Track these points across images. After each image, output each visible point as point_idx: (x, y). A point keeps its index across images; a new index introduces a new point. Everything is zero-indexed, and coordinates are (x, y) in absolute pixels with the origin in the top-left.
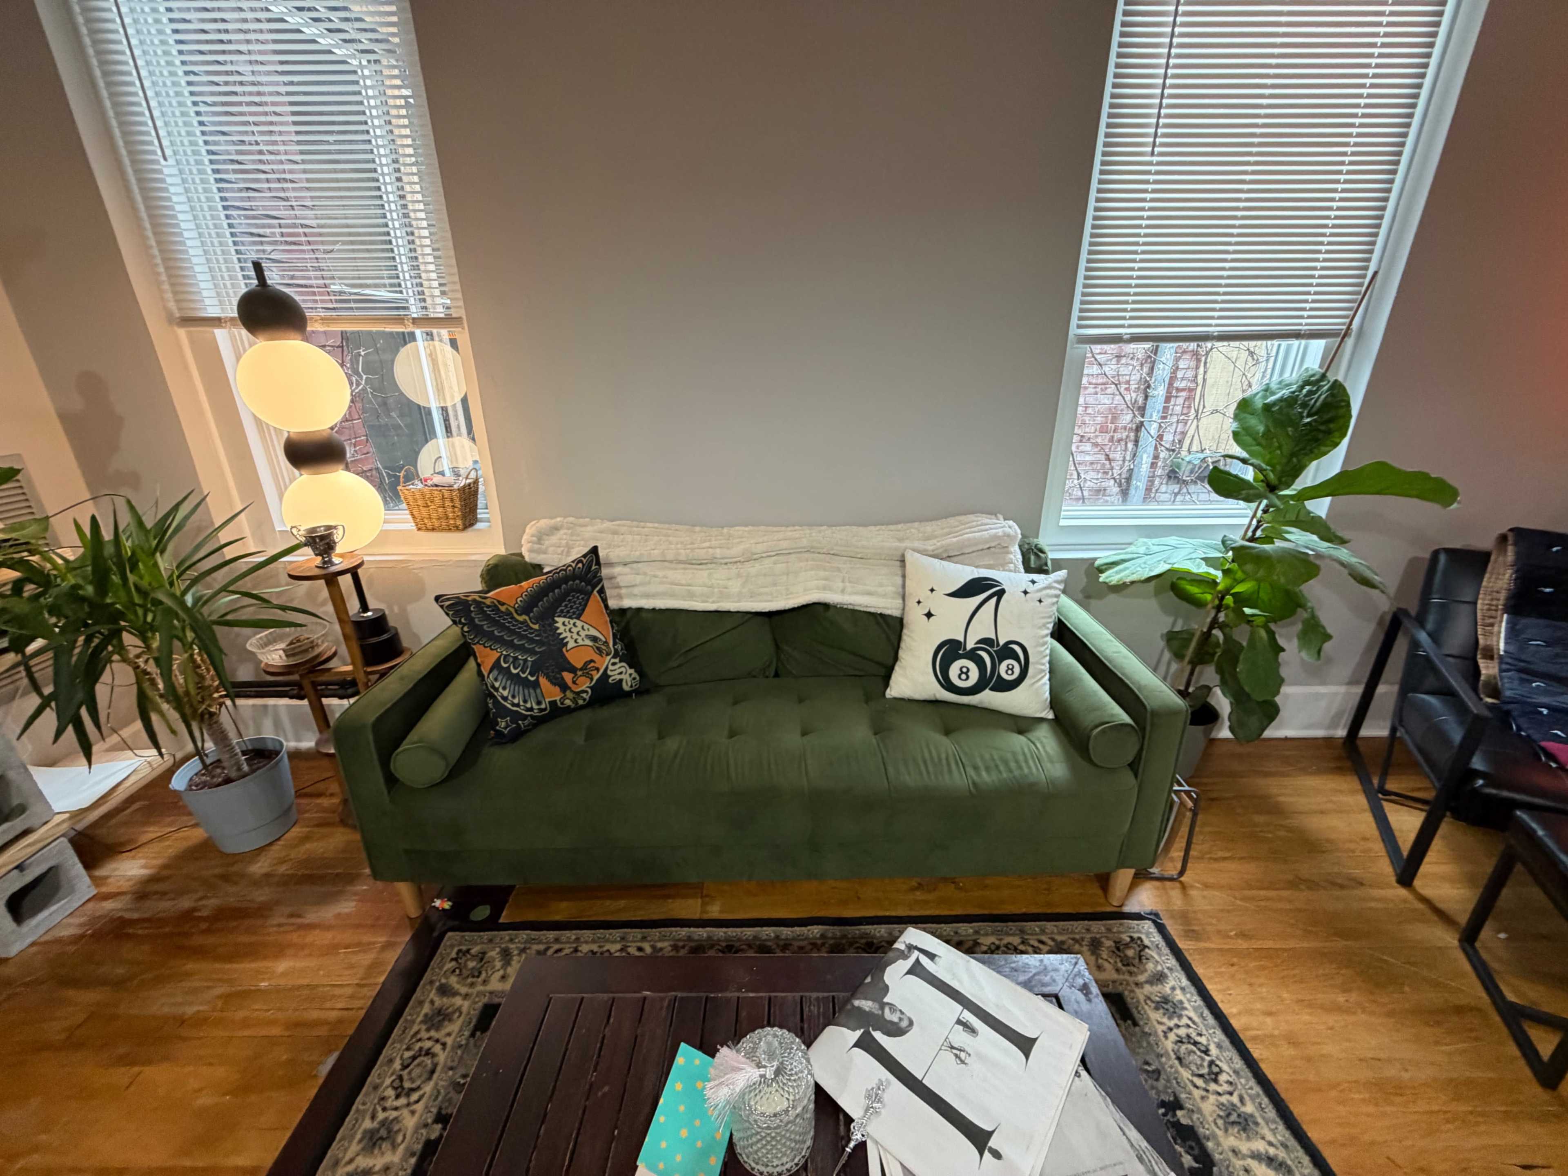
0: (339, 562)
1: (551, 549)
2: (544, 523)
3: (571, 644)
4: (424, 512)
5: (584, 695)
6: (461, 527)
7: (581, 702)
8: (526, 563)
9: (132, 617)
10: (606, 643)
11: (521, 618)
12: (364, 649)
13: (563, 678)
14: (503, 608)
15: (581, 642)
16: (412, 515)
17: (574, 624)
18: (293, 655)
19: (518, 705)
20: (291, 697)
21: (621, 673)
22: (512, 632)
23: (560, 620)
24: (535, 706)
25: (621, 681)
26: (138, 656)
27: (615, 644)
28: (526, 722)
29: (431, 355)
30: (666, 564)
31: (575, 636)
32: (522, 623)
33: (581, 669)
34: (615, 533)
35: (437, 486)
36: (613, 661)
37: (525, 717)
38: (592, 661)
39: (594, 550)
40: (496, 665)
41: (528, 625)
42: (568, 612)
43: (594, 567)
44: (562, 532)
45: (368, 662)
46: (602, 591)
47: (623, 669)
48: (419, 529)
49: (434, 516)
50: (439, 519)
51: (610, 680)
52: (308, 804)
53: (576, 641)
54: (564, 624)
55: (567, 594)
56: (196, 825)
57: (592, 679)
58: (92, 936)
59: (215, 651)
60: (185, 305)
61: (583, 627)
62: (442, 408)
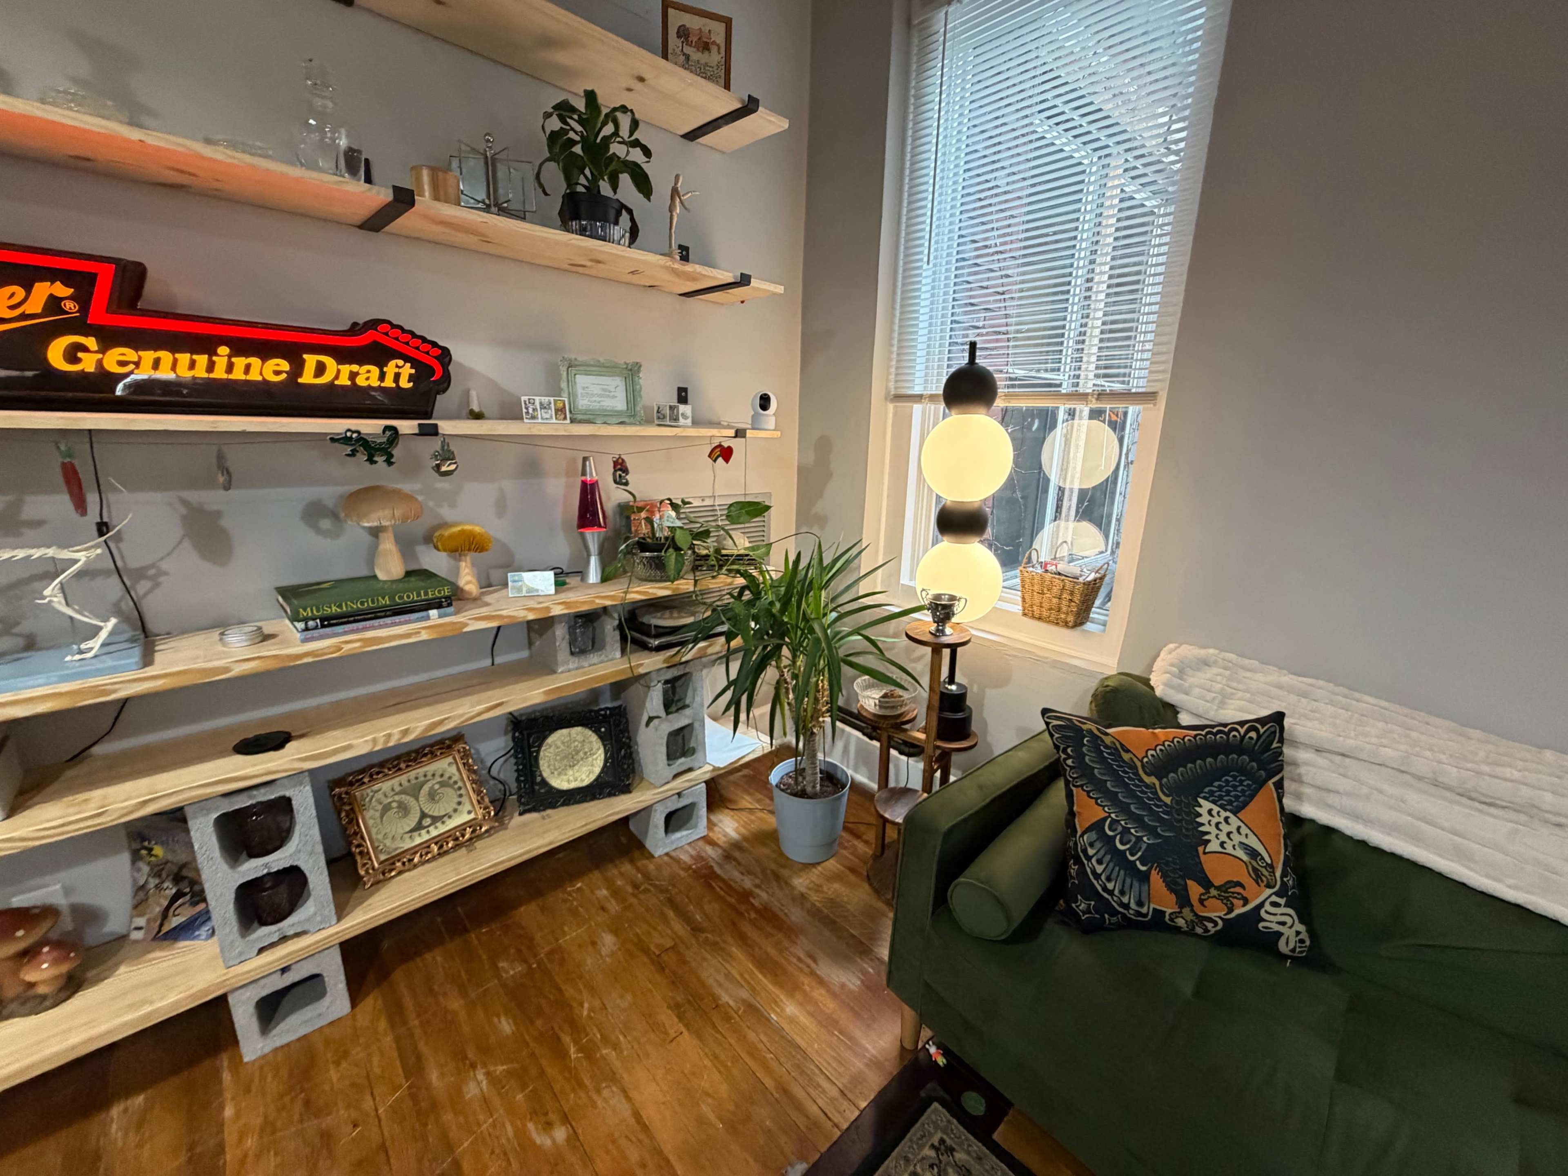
0: (950, 635)
1: (1197, 691)
2: (1189, 651)
3: (1214, 846)
4: (1037, 599)
5: (1210, 925)
6: (1070, 624)
7: (1199, 931)
8: (1155, 697)
9: (793, 635)
10: (1271, 867)
11: (1148, 780)
12: (941, 720)
13: (1185, 888)
14: (1126, 756)
15: (1229, 849)
16: (1023, 598)
17: (1226, 819)
18: (886, 708)
19: (1111, 893)
20: (864, 734)
21: (1283, 924)
22: (1132, 794)
23: (1206, 805)
24: (1133, 905)
25: (1280, 934)
26: (785, 667)
27: (1284, 874)
28: (1114, 919)
29: (1066, 436)
30: (1408, 778)
31: (1223, 837)
32: (1147, 786)
33: (1217, 888)
34: (1304, 695)
35: (1060, 574)
36: (1274, 898)
37: (1114, 913)
38: (1239, 884)
39: (1278, 717)
40: (1097, 826)
41: (1156, 793)
42: (1221, 798)
43: (1275, 745)
44: (1215, 670)
45: (941, 736)
46: (1279, 785)
47: (1289, 920)
48: (1025, 614)
49: (1046, 605)
50: (1050, 609)
51: (1261, 925)
52: (849, 841)
53: (1222, 844)
54: (1210, 812)
55: (1225, 771)
56: (772, 812)
57: (1231, 911)
58: (694, 871)
59: (836, 689)
60: (900, 384)
61: (1239, 828)
62: (1060, 488)
